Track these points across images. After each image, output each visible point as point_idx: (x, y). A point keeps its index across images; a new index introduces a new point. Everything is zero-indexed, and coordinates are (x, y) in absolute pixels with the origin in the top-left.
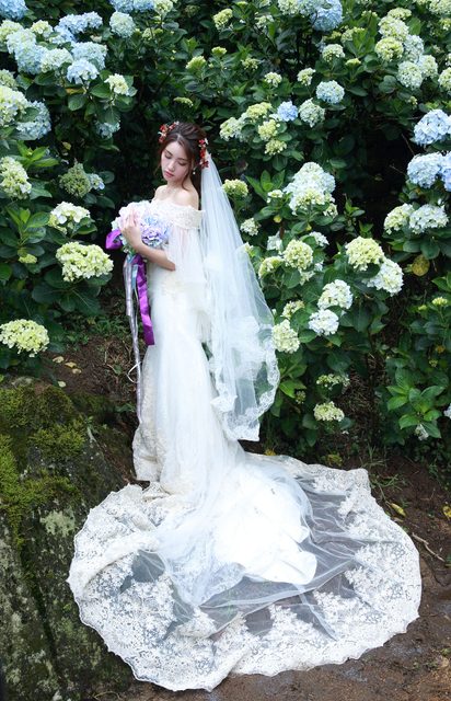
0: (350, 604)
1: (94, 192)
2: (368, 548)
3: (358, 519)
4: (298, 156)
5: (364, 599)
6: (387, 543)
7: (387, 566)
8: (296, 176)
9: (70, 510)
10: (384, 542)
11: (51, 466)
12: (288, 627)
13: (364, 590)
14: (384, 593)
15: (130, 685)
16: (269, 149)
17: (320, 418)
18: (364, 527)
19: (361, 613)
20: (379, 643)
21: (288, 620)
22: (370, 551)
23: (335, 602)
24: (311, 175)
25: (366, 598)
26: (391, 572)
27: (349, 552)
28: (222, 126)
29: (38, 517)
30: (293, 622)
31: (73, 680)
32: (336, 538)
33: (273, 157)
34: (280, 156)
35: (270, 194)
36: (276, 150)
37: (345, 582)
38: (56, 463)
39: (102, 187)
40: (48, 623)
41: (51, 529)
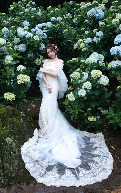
0: (88, 172)
2: (98, 157)
3: (98, 149)
5: (92, 171)
6: (104, 156)
7: (103, 163)
9: (12, 138)
10: (103, 156)
11: (11, 127)
12: (69, 175)
13: (94, 169)
14: (100, 170)
15: (21, 183)
16: (83, 50)
17: (89, 120)
18: (99, 151)
19: (90, 174)
20: (92, 183)
21: (70, 173)
22: (99, 158)
23: (84, 171)
25: (93, 170)
26: (104, 165)
27: (91, 158)
28: (74, 45)
29: (4, 138)
30: (71, 174)
31: (7, 178)
32: (89, 153)
33: (84, 52)
35: (81, 61)
37: (88, 165)
38: (12, 126)
40: (3, 164)
41: (7, 142)
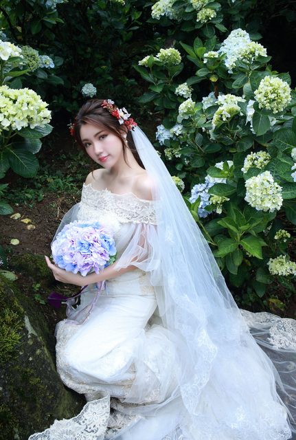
1: (45, 70)
4: (223, 29)
8: (225, 42)
16: (201, 16)
17: (275, 272)
24: (241, 39)
28: (153, 8)
33: (205, 25)
34: (210, 24)
35: (206, 55)
36: (207, 17)
39: (53, 66)
